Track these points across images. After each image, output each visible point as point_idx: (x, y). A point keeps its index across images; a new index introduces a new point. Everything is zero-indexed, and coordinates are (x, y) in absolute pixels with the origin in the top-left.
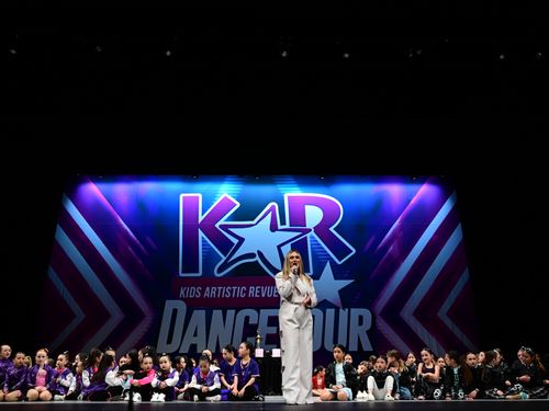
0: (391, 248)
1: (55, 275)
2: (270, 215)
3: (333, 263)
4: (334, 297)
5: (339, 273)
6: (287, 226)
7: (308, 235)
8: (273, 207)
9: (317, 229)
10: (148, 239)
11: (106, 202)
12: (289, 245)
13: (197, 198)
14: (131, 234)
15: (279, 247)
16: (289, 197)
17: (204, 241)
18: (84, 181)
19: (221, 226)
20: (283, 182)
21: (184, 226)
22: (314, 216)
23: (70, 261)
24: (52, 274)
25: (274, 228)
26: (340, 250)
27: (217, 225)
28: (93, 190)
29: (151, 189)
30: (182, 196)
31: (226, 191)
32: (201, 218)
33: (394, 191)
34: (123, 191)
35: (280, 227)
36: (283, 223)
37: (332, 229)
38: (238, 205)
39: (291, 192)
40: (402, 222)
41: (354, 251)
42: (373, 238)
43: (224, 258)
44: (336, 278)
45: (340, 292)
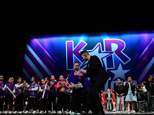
0: (144, 58)
1: (25, 71)
2: (98, 47)
3: (122, 64)
4: (123, 76)
5: (124, 67)
6: (105, 51)
7: (113, 54)
8: (99, 44)
9: (116, 52)
10: (55, 57)
11: (40, 45)
12: (106, 58)
13: (72, 42)
14: (50, 56)
15: (102, 59)
16: (105, 41)
17: (75, 58)
18: (33, 38)
19: (80, 52)
20: (103, 35)
21: (67, 52)
22: (114, 47)
23: (29, 65)
24: (24, 70)
25: (100, 52)
26: (125, 59)
27: (79, 52)
28: (36, 41)
29: (56, 40)
30: (66, 42)
31: (82, 39)
32: (73, 49)
33: (145, 36)
34: (46, 41)
35: (102, 52)
36: (103, 50)
37: (121, 52)
38: (87, 44)
39: (106, 39)
40: (148, 48)
41: (130, 59)
42: (137, 55)
43: (82, 63)
44: (123, 70)
45: (125, 74)
